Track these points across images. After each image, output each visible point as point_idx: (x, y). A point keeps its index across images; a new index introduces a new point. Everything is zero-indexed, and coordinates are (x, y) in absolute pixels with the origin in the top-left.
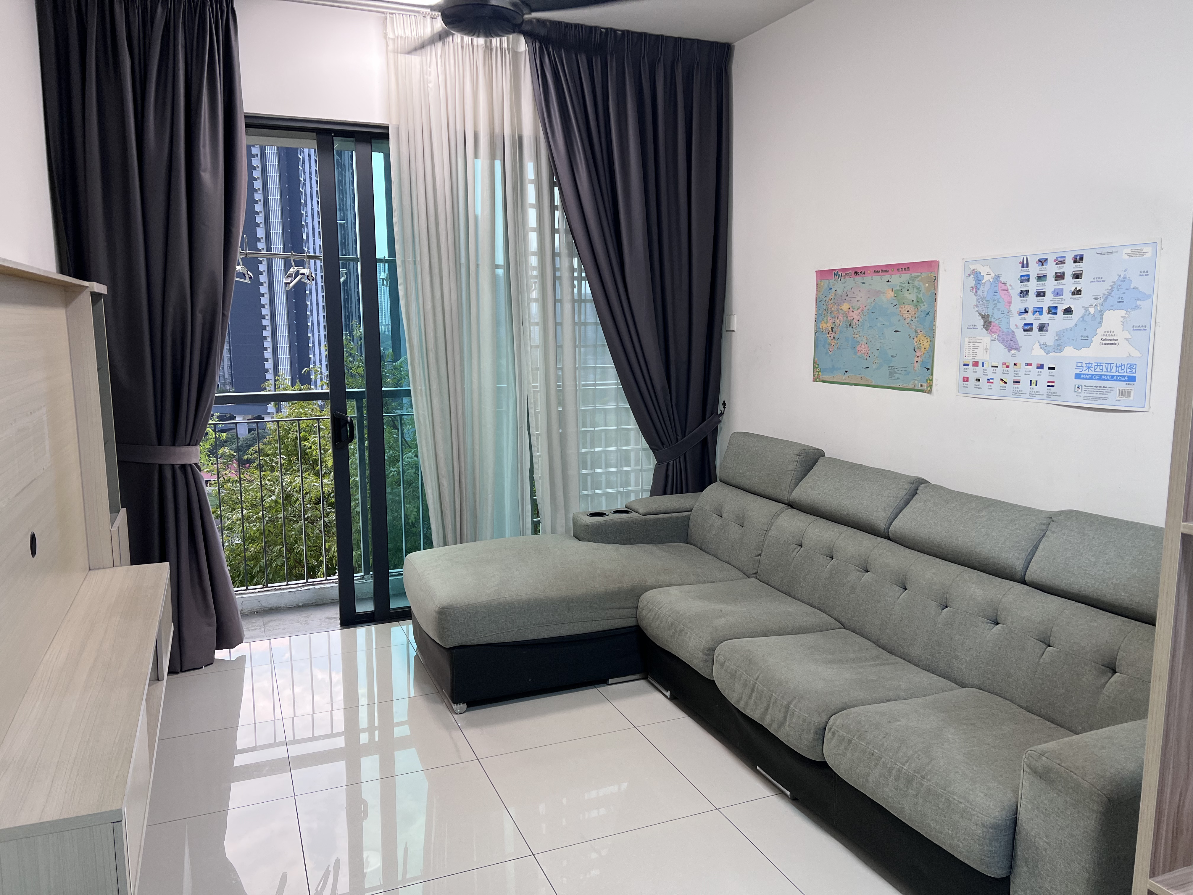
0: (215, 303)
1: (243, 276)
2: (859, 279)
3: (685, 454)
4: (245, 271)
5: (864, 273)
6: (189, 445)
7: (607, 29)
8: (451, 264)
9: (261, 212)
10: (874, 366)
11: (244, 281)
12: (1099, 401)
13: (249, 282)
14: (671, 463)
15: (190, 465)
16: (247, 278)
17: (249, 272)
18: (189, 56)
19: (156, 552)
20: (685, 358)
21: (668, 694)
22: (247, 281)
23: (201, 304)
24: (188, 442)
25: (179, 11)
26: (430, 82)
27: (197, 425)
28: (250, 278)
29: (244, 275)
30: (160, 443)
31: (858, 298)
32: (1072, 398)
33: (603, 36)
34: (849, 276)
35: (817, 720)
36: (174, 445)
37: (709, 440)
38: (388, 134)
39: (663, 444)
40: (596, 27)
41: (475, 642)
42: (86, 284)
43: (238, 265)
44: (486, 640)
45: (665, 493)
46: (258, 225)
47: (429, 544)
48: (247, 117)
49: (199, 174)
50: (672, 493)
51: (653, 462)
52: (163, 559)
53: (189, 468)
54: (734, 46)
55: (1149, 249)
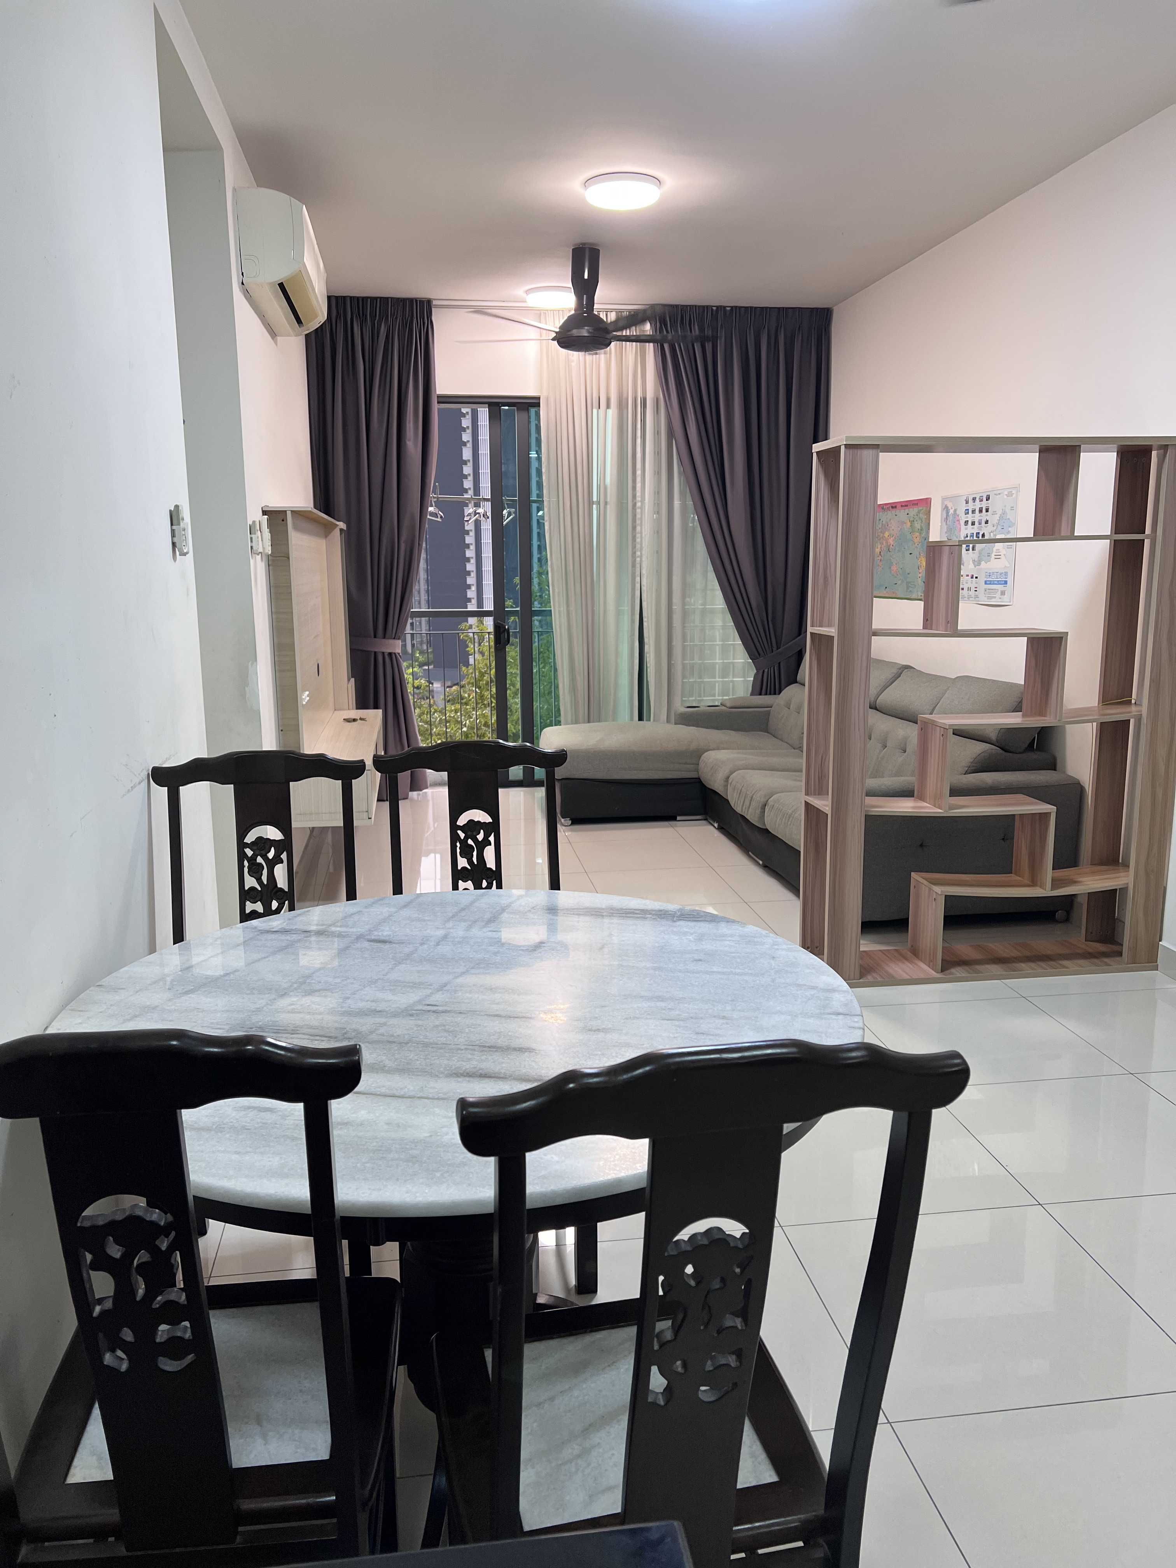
0: (414, 536)
1: (435, 515)
2: (894, 511)
3: (779, 663)
4: (437, 511)
5: (896, 507)
6: (394, 639)
7: (717, 307)
8: (586, 504)
9: (468, 427)
10: (900, 582)
11: (436, 519)
12: (993, 600)
13: (441, 520)
14: (766, 670)
15: (395, 653)
16: (439, 517)
17: (440, 512)
18: (401, 352)
19: (372, 703)
20: (782, 580)
21: (716, 825)
22: (439, 520)
23: (404, 537)
24: (393, 637)
25: (395, 330)
26: (573, 361)
27: (399, 626)
28: (441, 517)
29: (437, 514)
30: (375, 637)
31: (893, 528)
32: (983, 599)
33: (714, 313)
34: (888, 508)
35: (763, 800)
36: (384, 638)
37: (803, 650)
38: (539, 403)
39: (759, 654)
40: (707, 306)
41: (577, 776)
42: (338, 523)
43: (432, 506)
44: (585, 775)
45: (760, 694)
46: (465, 444)
47: (558, 723)
48: (439, 397)
49: (405, 443)
50: (766, 694)
51: (754, 671)
52: (376, 707)
53: (394, 655)
54: (833, 310)
55: (1014, 492)
